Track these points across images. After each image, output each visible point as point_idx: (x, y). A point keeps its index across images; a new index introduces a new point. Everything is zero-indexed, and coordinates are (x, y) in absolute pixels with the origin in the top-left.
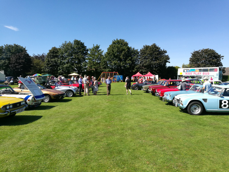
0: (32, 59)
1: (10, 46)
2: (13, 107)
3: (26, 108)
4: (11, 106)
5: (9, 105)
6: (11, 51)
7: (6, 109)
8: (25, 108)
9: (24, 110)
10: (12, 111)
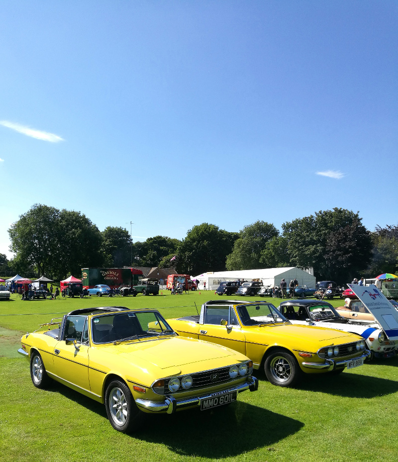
0: (372, 238)
1: (326, 213)
2: (341, 353)
3: (367, 358)
4: (336, 351)
5: (333, 348)
6: (329, 225)
7: (327, 356)
8: (364, 358)
9: (363, 362)
10: (338, 362)
